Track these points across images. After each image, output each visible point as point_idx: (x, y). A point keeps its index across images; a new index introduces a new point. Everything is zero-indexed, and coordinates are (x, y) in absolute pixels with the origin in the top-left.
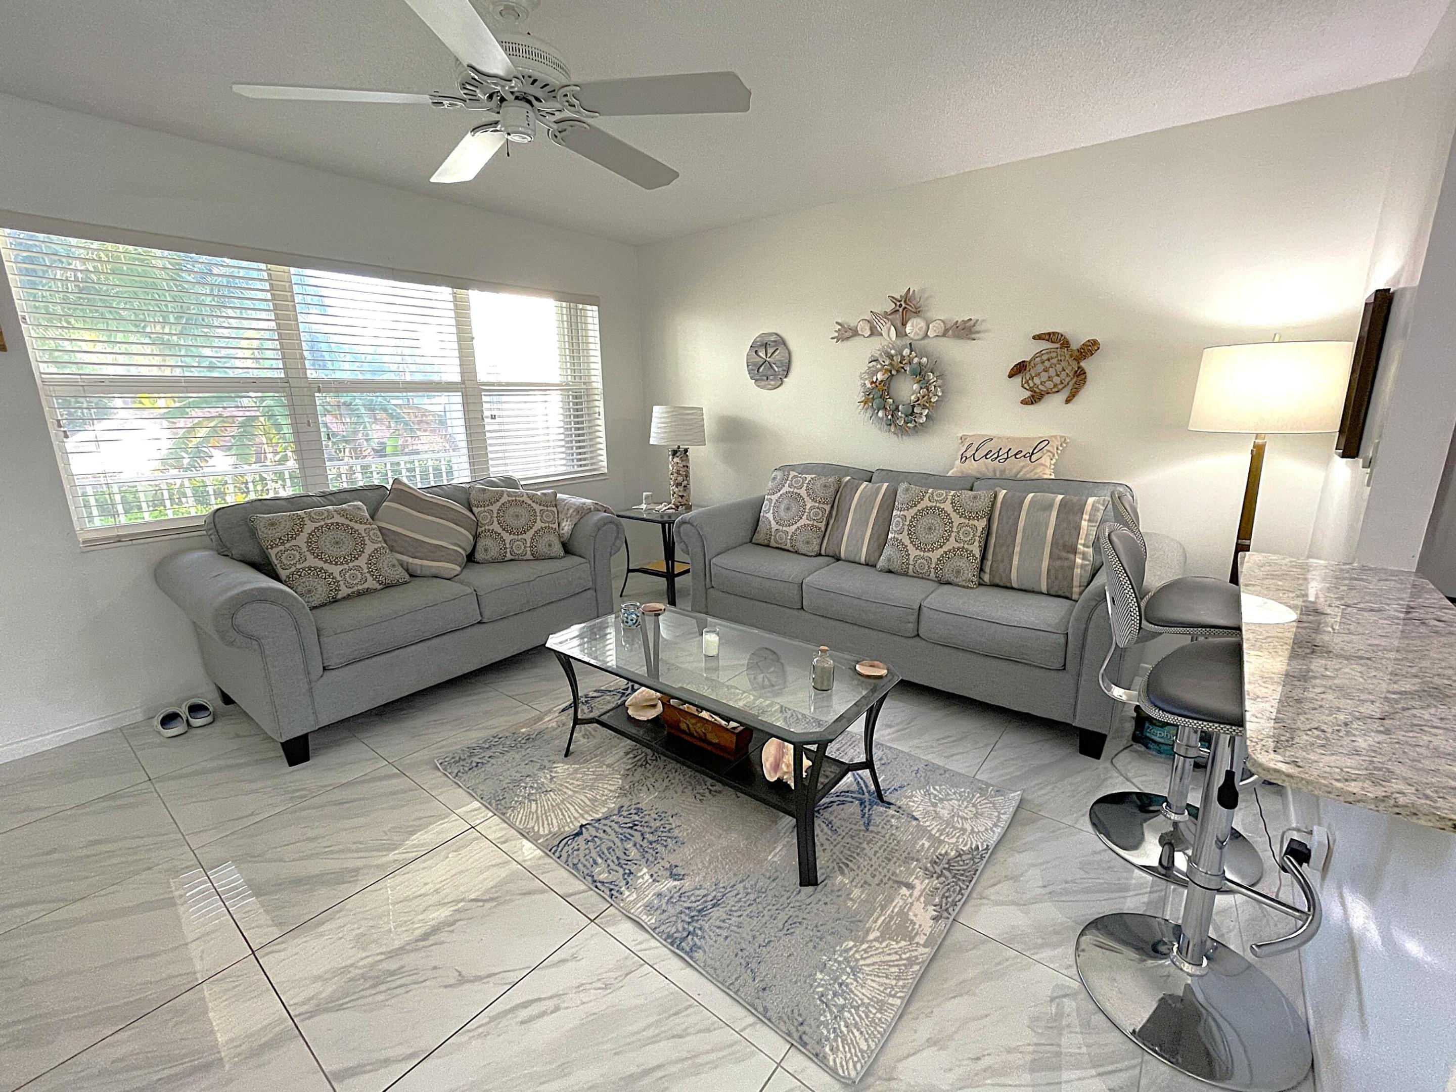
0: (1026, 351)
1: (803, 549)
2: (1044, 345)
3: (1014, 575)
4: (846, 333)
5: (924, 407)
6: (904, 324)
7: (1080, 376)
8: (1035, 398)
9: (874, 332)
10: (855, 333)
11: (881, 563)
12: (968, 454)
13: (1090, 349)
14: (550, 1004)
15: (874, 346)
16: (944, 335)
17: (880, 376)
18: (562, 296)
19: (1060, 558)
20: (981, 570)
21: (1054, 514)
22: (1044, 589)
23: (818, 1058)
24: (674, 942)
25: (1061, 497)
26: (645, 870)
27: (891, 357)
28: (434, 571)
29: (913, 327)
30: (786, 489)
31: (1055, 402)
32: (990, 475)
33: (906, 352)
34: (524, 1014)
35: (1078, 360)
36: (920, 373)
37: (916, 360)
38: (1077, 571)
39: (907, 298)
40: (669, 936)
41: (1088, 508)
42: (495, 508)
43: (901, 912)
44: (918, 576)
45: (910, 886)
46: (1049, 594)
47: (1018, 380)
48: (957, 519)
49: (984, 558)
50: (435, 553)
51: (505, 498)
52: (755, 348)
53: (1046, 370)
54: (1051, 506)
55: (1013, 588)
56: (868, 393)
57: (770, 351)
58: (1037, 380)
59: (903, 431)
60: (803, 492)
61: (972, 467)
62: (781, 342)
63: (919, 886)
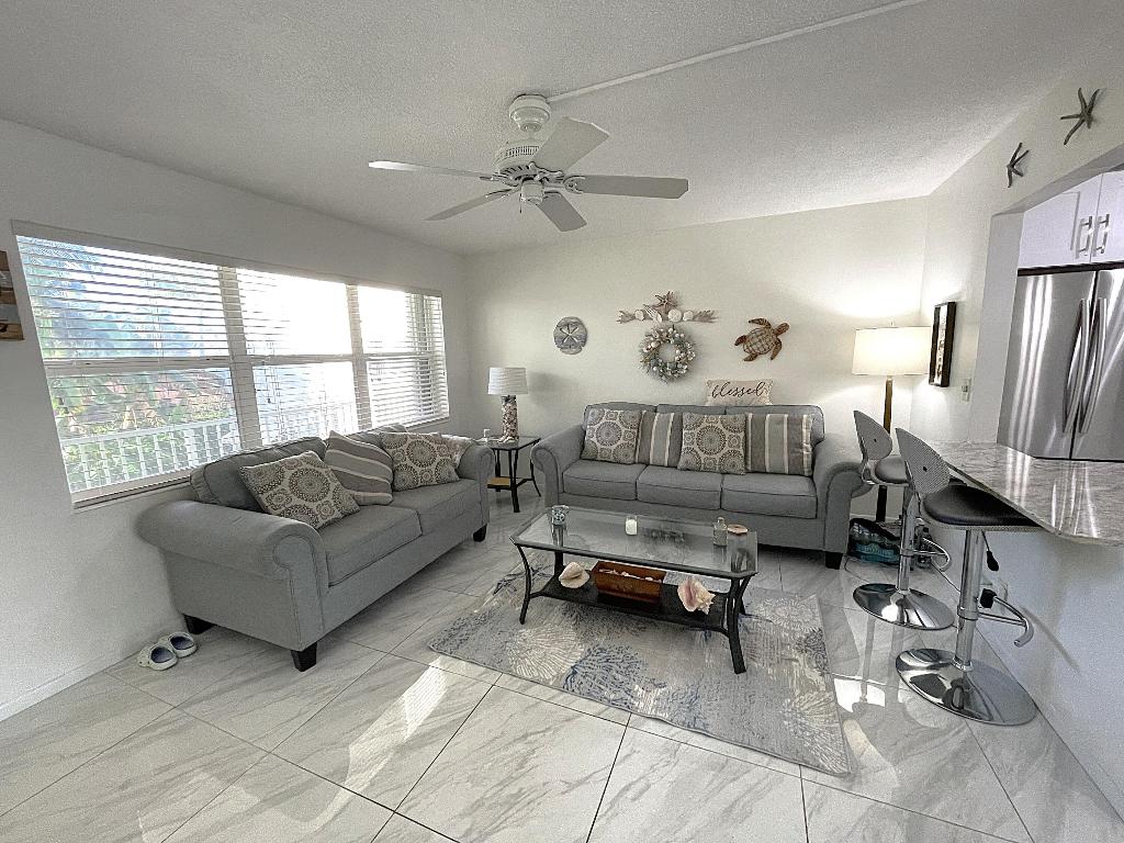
0: (746, 330)
1: (622, 459)
2: (755, 326)
3: (768, 467)
4: (628, 318)
5: (684, 364)
6: (667, 313)
7: (778, 343)
8: (752, 357)
9: (646, 317)
10: (633, 318)
11: (681, 464)
12: (717, 392)
13: (783, 329)
14: (641, 785)
15: (648, 326)
16: (694, 319)
17: (653, 345)
18: (410, 289)
19: (794, 452)
20: (746, 464)
21: (785, 426)
22: (787, 471)
23: (818, 768)
24: (690, 726)
25: (786, 416)
26: (637, 686)
27: (660, 333)
28: (373, 501)
29: (673, 315)
30: (604, 420)
31: (764, 360)
32: (734, 404)
33: (670, 330)
34: (630, 794)
35: (777, 335)
36: (680, 343)
37: (677, 335)
38: (805, 459)
39: (669, 297)
40: (684, 723)
41: (804, 421)
42: (405, 447)
43: (801, 676)
44: (706, 470)
45: (797, 661)
46: (789, 474)
47: (741, 347)
48: (727, 434)
49: (746, 456)
50: (373, 486)
51: (410, 441)
52: (560, 327)
53: (760, 341)
54: (782, 422)
55: (765, 473)
56: (646, 355)
57: (571, 329)
58: (754, 347)
59: (671, 379)
60: (617, 422)
61: (721, 400)
62: (579, 323)
63: (801, 660)
